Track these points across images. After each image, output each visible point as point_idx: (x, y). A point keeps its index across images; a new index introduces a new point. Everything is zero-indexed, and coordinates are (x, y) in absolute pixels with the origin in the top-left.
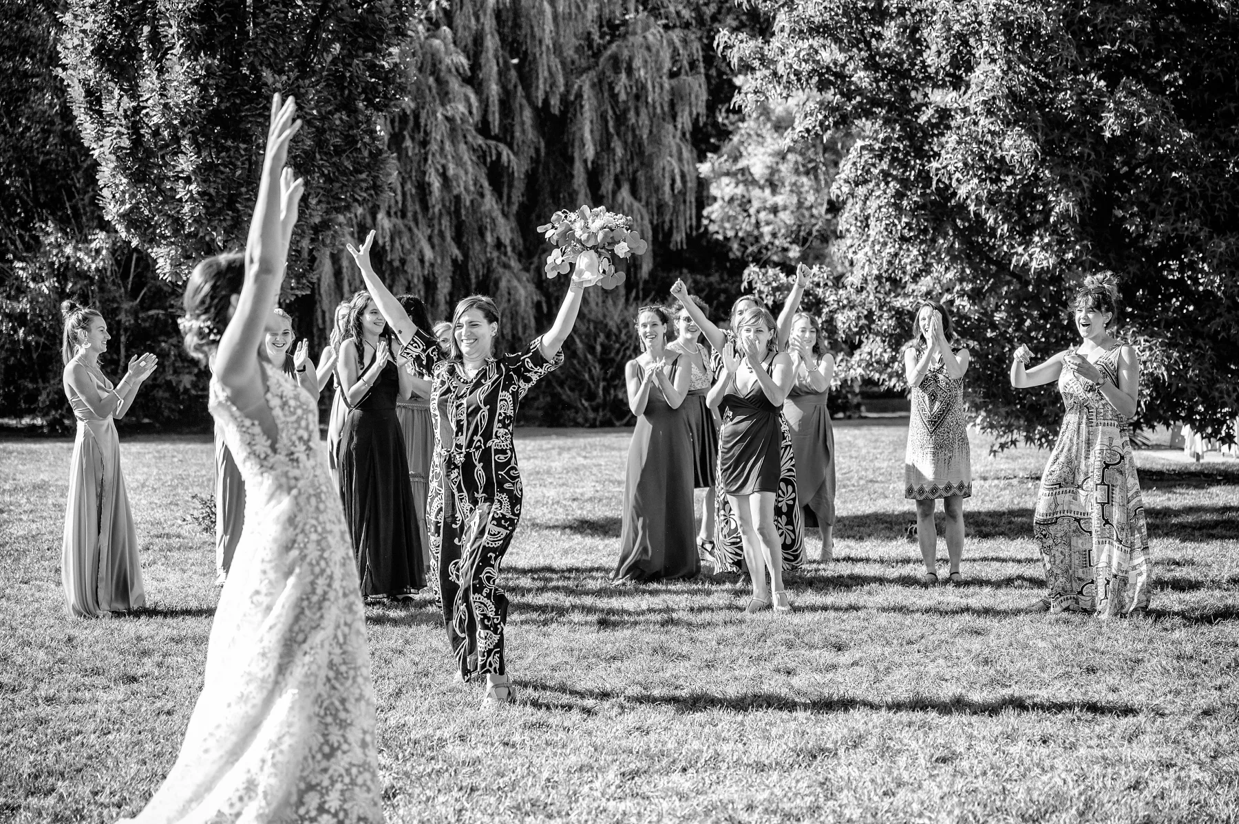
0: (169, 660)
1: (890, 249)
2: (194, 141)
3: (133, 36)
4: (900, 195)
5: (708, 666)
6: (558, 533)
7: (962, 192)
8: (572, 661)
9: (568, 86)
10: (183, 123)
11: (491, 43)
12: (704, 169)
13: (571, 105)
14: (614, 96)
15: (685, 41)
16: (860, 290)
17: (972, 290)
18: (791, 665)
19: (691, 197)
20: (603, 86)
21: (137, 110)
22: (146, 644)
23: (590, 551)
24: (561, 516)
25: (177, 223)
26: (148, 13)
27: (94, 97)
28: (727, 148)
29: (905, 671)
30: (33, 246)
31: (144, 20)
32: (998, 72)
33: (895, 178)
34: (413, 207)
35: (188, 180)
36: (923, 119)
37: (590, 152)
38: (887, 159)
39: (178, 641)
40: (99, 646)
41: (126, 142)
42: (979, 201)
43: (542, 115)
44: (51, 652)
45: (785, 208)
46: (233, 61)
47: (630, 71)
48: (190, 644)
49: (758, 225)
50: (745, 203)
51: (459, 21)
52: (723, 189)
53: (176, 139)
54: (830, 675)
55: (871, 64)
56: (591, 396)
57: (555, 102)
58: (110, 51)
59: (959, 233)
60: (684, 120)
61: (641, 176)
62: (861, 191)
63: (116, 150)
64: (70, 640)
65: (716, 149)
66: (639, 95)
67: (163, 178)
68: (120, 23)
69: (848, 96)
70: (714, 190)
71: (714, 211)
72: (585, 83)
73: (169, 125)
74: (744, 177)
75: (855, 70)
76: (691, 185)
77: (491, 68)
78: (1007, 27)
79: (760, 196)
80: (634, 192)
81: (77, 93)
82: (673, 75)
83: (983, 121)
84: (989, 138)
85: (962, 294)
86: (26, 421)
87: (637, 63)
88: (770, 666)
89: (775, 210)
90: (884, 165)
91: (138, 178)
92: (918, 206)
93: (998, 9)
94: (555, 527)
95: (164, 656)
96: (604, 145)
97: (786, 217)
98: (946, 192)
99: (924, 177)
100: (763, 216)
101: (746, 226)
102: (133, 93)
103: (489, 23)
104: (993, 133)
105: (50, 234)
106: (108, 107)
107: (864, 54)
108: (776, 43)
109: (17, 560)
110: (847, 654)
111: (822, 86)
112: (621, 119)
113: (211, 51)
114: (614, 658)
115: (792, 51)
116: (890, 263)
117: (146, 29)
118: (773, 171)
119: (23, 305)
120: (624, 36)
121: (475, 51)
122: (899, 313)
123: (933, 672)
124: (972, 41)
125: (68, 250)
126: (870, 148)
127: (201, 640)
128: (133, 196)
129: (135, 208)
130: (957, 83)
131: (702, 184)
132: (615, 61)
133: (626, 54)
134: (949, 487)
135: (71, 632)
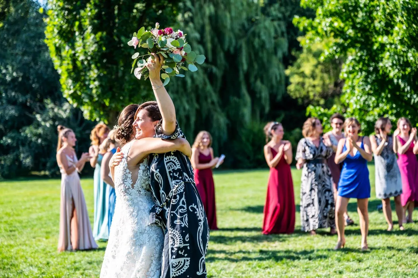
0: (86, 272)
1: (364, 98)
2: (96, 65)
3: (72, 26)
4: (367, 77)
5: (306, 271)
6: (239, 212)
7: (391, 75)
8: (250, 269)
9: (237, 43)
10: (92, 58)
11: (208, 28)
12: (288, 72)
13: (238, 50)
14: (253, 47)
15: (279, 25)
16: (352, 114)
17: (397, 113)
18: (341, 269)
19: (283, 82)
20: (250, 43)
21: (74, 55)
22: (77, 265)
23: (253, 219)
24: (241, 205)
25: (91, 97)
26: (78, 17)
27: (58, 50)
28: (296, 64)
29: (389, 271)
30: (43, 109)
31: (76, 20)
32: (405, 28)
33: (365, 71)
34: (181, 90)
35: (94, 80)
36: (375, 47)
37: (245, 67)
38: (361, 63)
39: (90, 263)
40: (59, 266)
41: (71, 67)
42: (398, 78)
43: (227, 54)
44: (40, 269)
45: (318, 85)
46: (110, 34)
47: (259, 37)
48: (95, 264)
49: (308, 92)
50: (303, 84)
51: (196, 20)
52: (295, 79)
53: (89, 65)
54: (358, 274)
55: (354, 27)
56: (248, 158)
57: (232, 49)
58: (64, 32)
59: (390, 92)
60: (280, 54)
61: (264, 76)
62: (351, 76)
63: (68, 70)
64: (48, 263)
65: (292, 65)
66: (263, 45)
67: (85, 80)
68: (68, 21)
69: (345, 39)
70: (292, 80)
71: (291, 88)
72: (243, 43)
73: (86, 59)
74: (302, 75)
75: (348, 30)
76: (283, 78)
77: (208, 37)
78: (408, 10)
79: (309, 82)
80: (262, 82)
81: (52, 49)
82: (275, 38)
83: (399, 47)
84: (402, 53)
85: (392, 114)
86: (43, 173)
87: (262, 34)
88: (332, 270)
89: (314, 86)
90: (360, 66)
91: (76, 80)
92: (374, 81)
93: (404, 3)
94: (238, 210)
95: (84, 270)
96: (250, 64)
97: (319, 89)
98: (385, 75)
99: (376, 70)
100: (310, 89)
101: (304, 93)
102: (73, 47)
103: (207, 21)
104: (404, 52)
105: (49, 104)
106: (64, 54)
107: (351, 23)
108: (317, 20)
109: (32, 229)
110: (363, 263)
111: (336, 36)
112: (256, 54)
113: (102, 30)
114: (267, 267)
115: (323, 23)
116: (364, 103)
117: (77, 23)
118: (313, 72)
119: (40, 131)
120: (257, 24)
121: (202, 31)
122: (368, 123)
123: (401, 271)
124: (394, 16)
125: (56, 110)
126: (355, 59)
127: (99, 263)
128: (74, 87)
129: (75, 92)
130: (388, 33)
131: (287, 78)
132: (254, 34)
133: (257, 31)
134: (396, 192)
135: (48, 260)
